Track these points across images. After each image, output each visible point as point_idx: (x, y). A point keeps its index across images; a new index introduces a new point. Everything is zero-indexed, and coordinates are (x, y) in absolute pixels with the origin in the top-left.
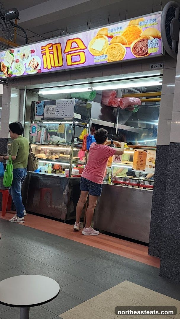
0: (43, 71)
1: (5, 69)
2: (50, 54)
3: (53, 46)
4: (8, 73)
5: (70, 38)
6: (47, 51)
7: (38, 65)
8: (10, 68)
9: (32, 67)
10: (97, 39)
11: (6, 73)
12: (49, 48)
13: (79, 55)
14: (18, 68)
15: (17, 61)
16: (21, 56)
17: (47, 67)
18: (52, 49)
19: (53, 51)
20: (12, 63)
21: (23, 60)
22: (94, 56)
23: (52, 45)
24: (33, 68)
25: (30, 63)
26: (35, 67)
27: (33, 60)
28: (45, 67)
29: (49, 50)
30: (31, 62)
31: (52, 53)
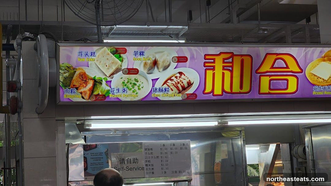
0: (201, 97)
1: (86, 83)
2: (224, 69)
3: (235, 57)
4: (95, 93)
5: (273, 51)
6: (219, 65)
7: (190, 84)
8: (104, 82)
9: (172, 87)
10: (323, 62)
11: (88, 93)
12: (224, 59)
13: (287, 80)
14: (130, 86)
15: (132, 71)
16: (145, 64)
17: (213, 91)
18: (232, 62)
19: (232, 67)
20: (113, 74)
21: (149, 72)
22: (314, 85)
23: (233, 55)
24: (175, 89)
25: (170, 79)
26: (181, 88)
27: (178, 75)
28: (208, 89)
29: (224, 62)
30: (173, 78)
31: (231, 68)
